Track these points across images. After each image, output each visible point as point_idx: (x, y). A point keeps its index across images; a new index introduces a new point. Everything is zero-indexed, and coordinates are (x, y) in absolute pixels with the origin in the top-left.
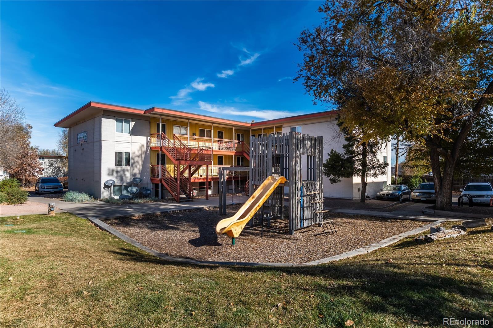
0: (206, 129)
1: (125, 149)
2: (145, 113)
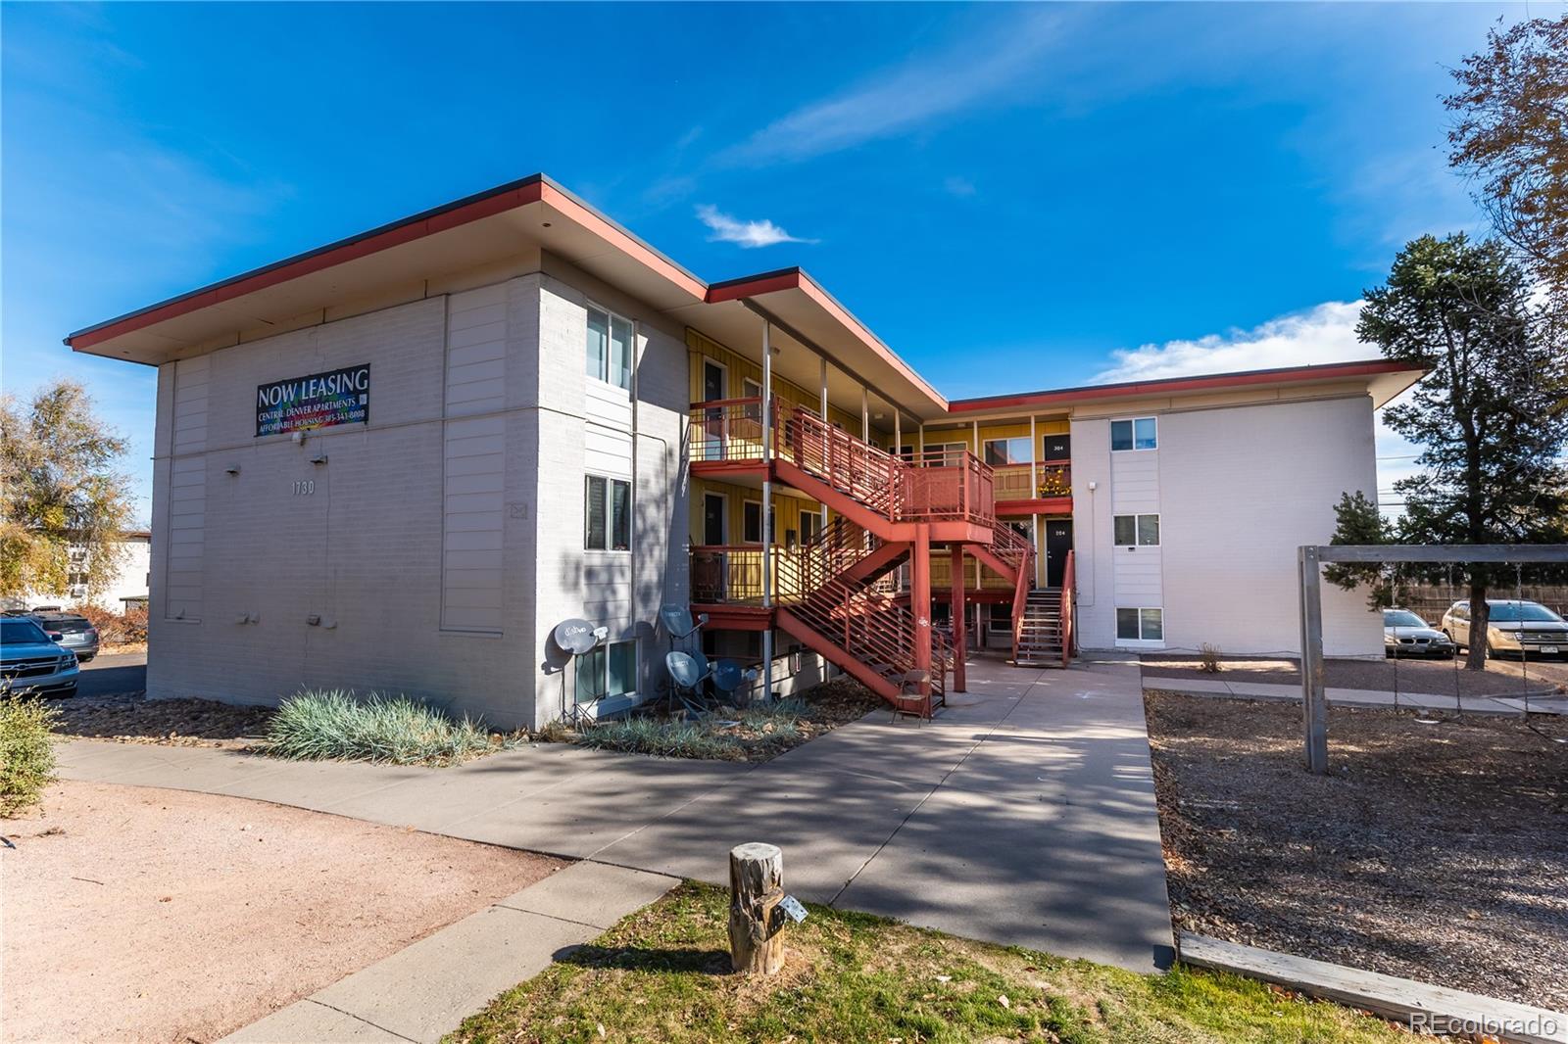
1: (613, 462)
2: (708, 299)
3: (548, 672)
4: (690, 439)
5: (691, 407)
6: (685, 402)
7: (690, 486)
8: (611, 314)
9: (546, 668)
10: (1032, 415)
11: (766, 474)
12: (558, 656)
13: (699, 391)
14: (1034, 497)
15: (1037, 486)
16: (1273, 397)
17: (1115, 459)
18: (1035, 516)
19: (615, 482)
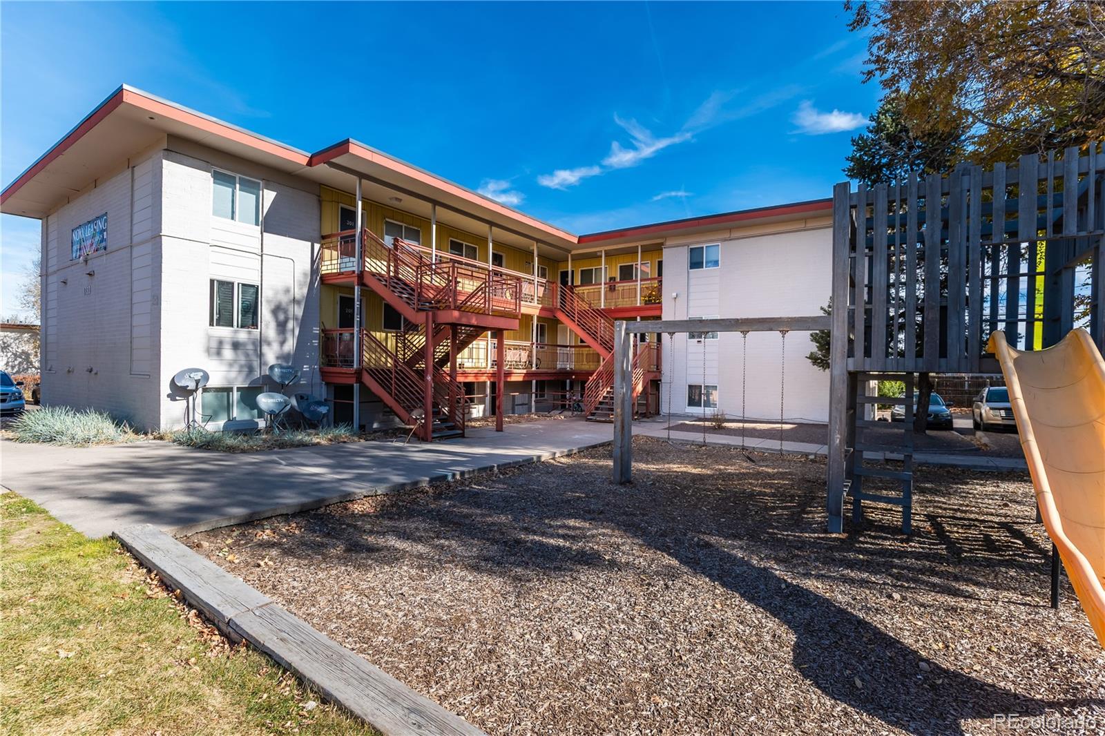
0: (464, 243)
1: (241, 272)
2: (310, 164)
3: (173, 399)
4: (322, 259)
5: (323, 237)
6: (316, 235)
7: (320, 290)
8: (238, 176)
9: (172, 397)
10: (639, 244)
11: (356, 280)
12: (179, 392)
13: (332, 225)
14: (638, 305)
15: (641, 296)
16: (802, 226)
17: (691, 275)
18: (638, 318)
19: (243, 285)
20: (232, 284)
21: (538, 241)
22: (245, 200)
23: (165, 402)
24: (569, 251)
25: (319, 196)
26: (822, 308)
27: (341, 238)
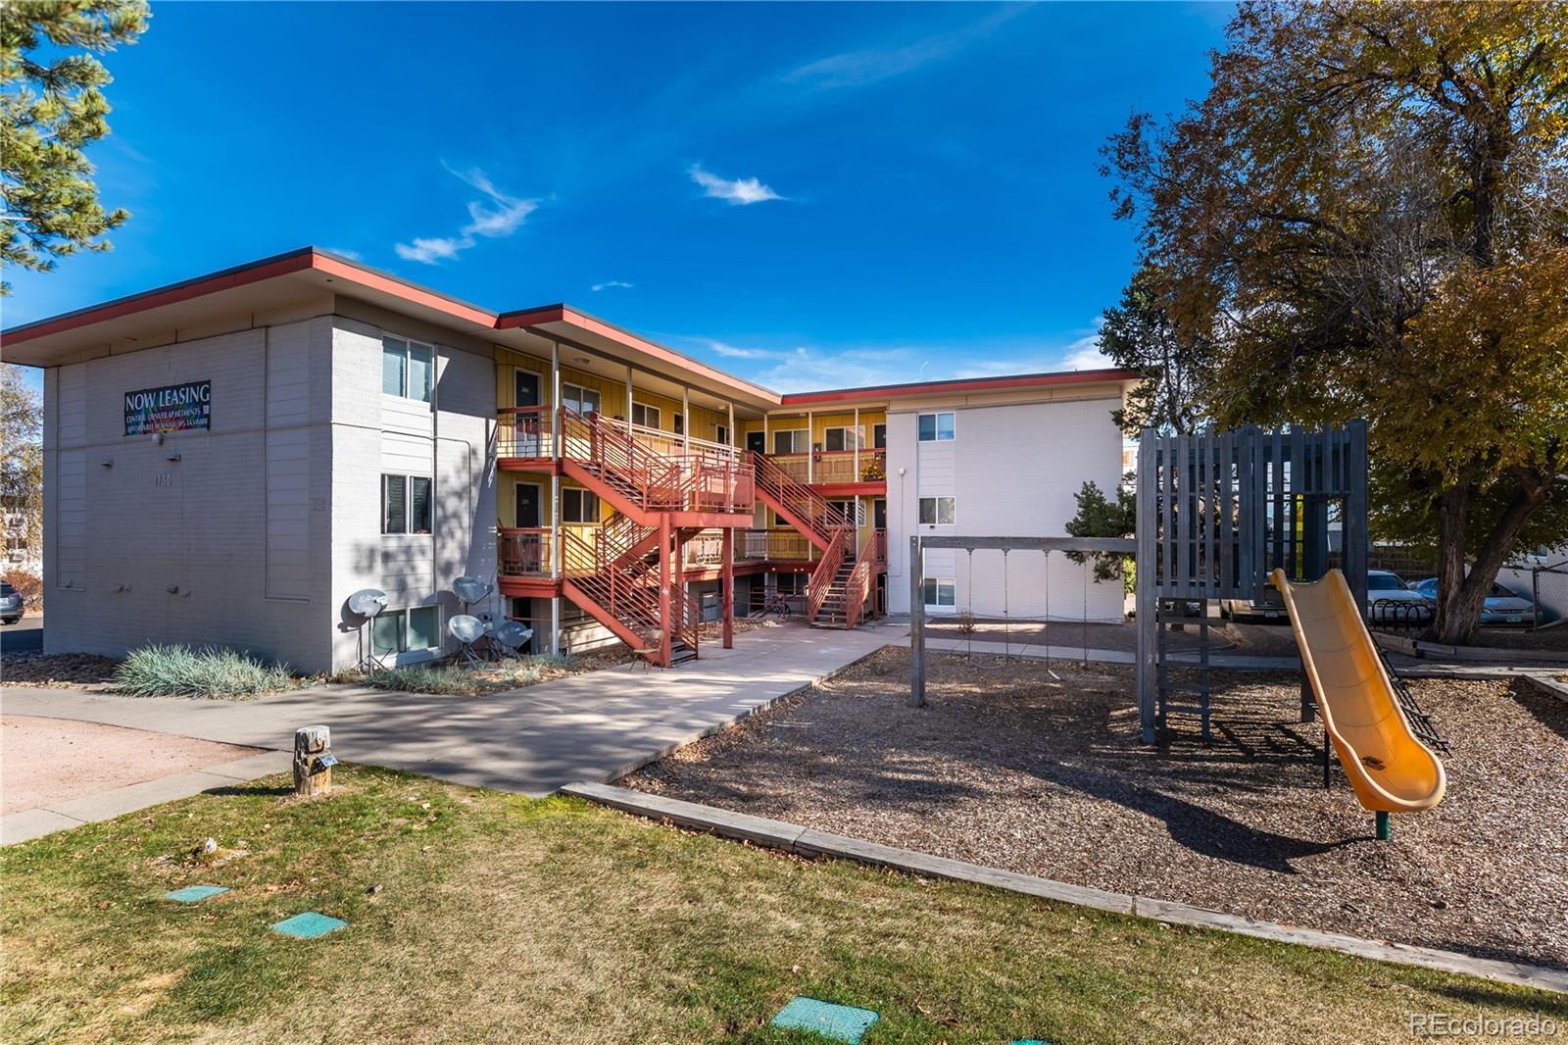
0: (647, 405)
1: (414, 463)
2: (498, 326)
3: (345, 631)
4: (498, 439)
5: (500, 412)
6: (492, 409)
7: (496, 479)
8: (409, 341)
9: (343, 628)
10: (856, 407)
11: (553, 470)
12: (353, 619)
13: (508, 398)
14: (856, 481)
15: (859, 470)
16: (1047, 397)
17: (921, 448)
18: (856, 497)
19: (416, 478)
20: (403, 478)
21: (734, 401)
22: (416, 368)
23: (336, 633)
24: (766, 411)
25: (494, 359)
26: (1076, 495)
27: (518, 415)
